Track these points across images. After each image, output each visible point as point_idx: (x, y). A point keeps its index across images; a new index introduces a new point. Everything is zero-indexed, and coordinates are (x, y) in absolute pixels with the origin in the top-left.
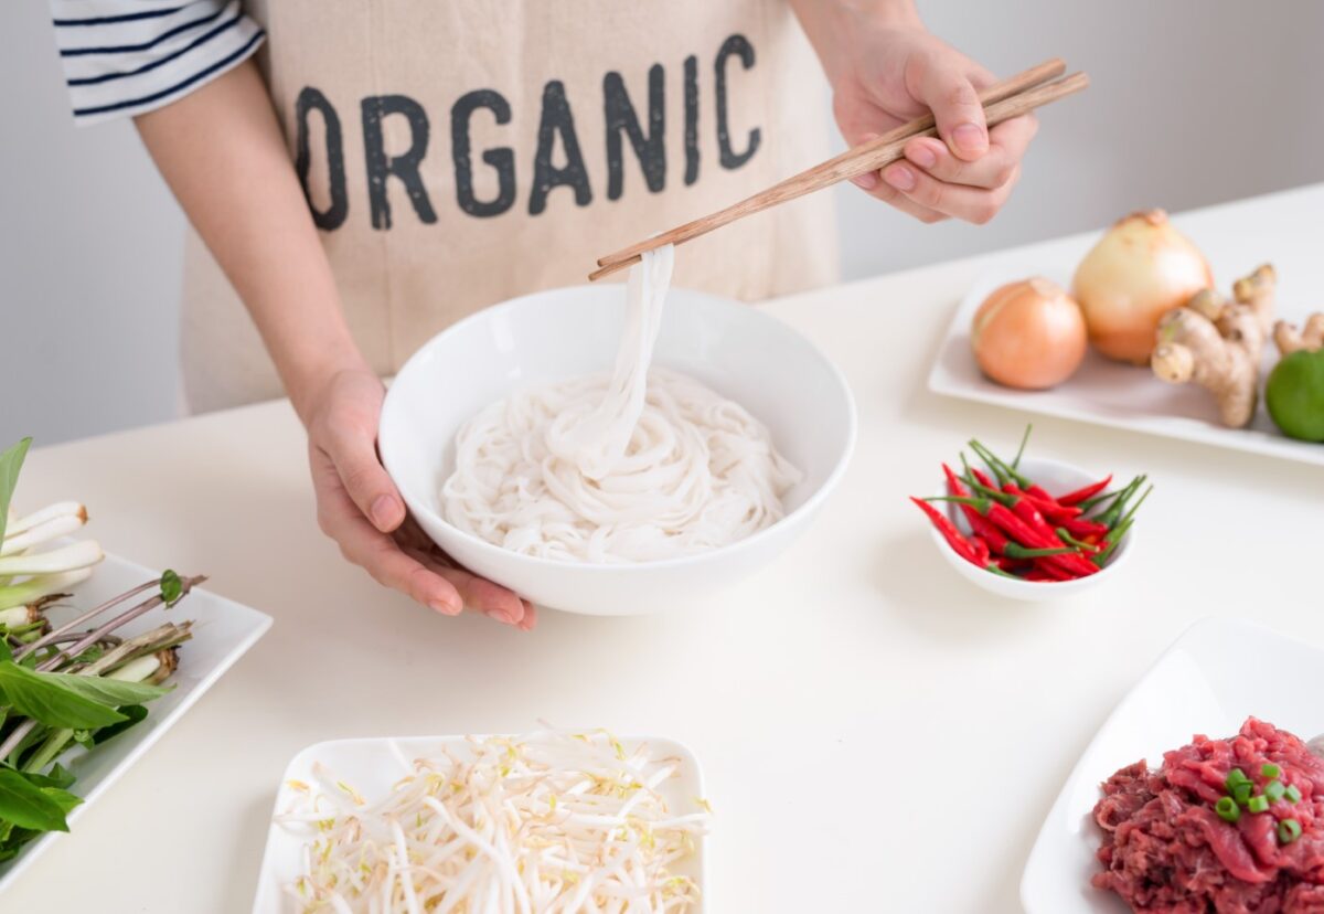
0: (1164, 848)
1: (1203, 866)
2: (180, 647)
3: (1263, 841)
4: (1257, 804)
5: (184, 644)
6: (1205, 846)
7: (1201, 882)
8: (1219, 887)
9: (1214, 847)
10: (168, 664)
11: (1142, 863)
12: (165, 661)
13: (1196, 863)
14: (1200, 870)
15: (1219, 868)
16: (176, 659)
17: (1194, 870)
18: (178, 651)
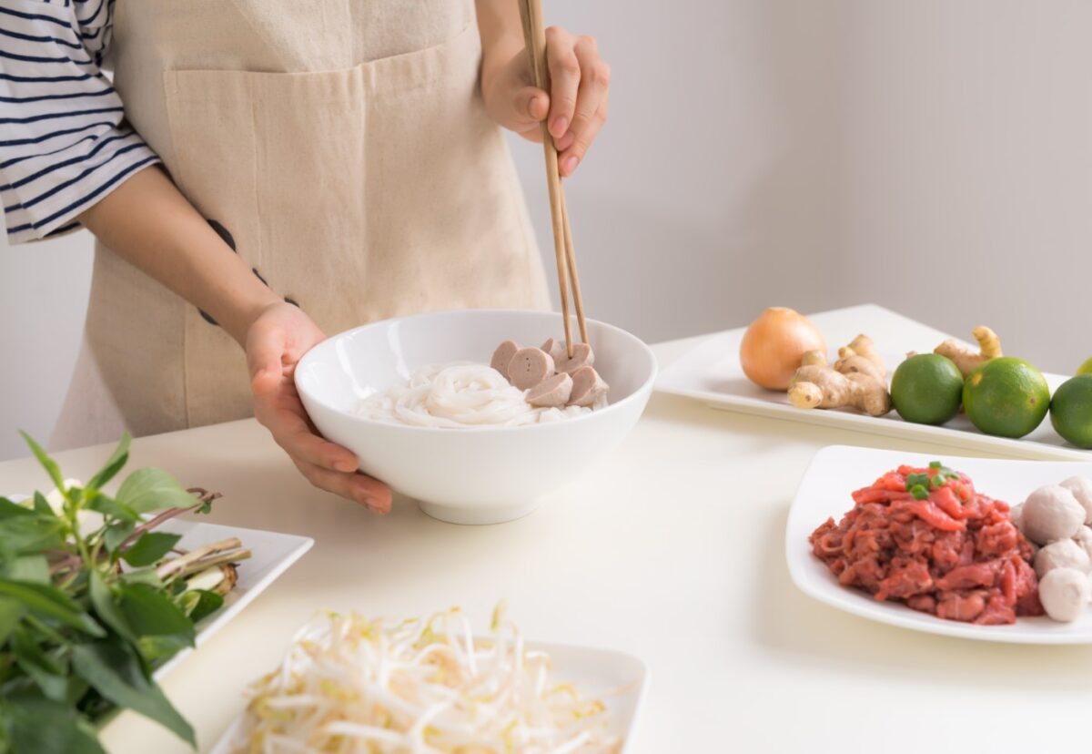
0: (886, 531)
1: (918, 530)
2: (239, 565)
3: (951, 503)
4: (938, 479)
5: (243, 562)
6: (916, 517)
7: (922, 541)
8: (932, 543)
9: (921, 515)
10: (230, 578)
11: (875, 546)
12: (228, 575)
13: (911, 532)
14: (916, 535)
15: (929, 528)
16: (236, 576)
17: (912, 537)
18: (237, 569)
